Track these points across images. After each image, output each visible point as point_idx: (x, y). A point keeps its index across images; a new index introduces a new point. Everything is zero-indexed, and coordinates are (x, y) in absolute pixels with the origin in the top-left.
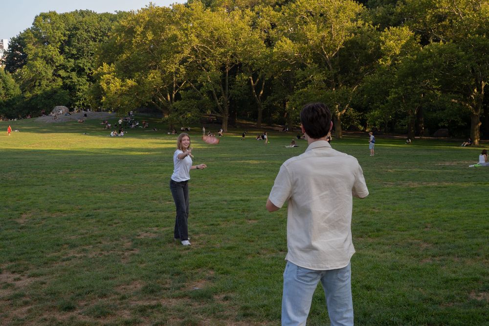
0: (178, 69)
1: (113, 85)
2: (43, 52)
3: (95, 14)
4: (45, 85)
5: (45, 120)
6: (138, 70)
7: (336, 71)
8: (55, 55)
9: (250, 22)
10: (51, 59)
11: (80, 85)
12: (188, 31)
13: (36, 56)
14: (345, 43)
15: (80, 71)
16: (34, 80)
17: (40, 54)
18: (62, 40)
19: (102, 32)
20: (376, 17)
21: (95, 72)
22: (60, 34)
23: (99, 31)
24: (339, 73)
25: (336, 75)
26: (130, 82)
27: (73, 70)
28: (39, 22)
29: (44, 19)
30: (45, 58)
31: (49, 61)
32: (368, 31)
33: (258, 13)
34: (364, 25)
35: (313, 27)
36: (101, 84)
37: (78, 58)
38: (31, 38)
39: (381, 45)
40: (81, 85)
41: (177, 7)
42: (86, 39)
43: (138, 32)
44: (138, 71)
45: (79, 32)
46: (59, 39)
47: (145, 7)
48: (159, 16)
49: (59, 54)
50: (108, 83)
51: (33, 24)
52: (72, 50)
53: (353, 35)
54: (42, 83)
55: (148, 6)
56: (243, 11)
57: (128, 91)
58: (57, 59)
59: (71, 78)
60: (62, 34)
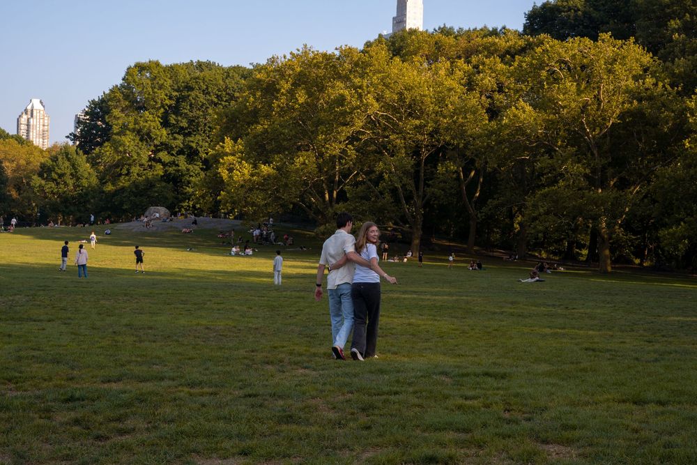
0: (344, 152)
1: (238, 172)
2: (136, 122)
3: (220, 68)
4: (136, 175)
5: (131, 228)
6: (279, 150)
7: (604, 161)
8: (154, 128)
9: (463, 79)
10: (148, 134)
11: (190, 176)
12: (363, 90)
13: (124, 128)
14: (622, 116)
15: (192, 154)
16: (119, 166)
17: (131, 126)
18: (167, 105)
19: (228, 94)
20: (673, 75)
21: (211, 152)
22: (163, 96)
23: (224, 93)
24: (610, 164)
25: (604, 168)
26: (265, 169)
27: (181, 152)
28: (132, 76)
29: (140, 71)
30: (139, 132)
31: (145, 136)
32: (663, 95)
33: (476, 67)
34: (656, 85)
35: (571, 85)
36: (220, 170)
37: (189, 134)
38: (119, 101)
39: (688, 115)
40: (192, 176)
41: (347, 53)
42: (203, 104)
43: (283, 90)
44: (279, 153)
45: (193, 94)
46: (161, 103)
47: (295, 52)
48: (317, 66)
49: (160, 127)
50: (231, 170)
51: (123, 79)
52: (181, 122)
53: (635, 102)
54: (131, 171)
55: (301, 50)
56: (452, 63)
57: (263, 185)
58: (156, 135)
59: (178, 165)
60: (166, 95)
